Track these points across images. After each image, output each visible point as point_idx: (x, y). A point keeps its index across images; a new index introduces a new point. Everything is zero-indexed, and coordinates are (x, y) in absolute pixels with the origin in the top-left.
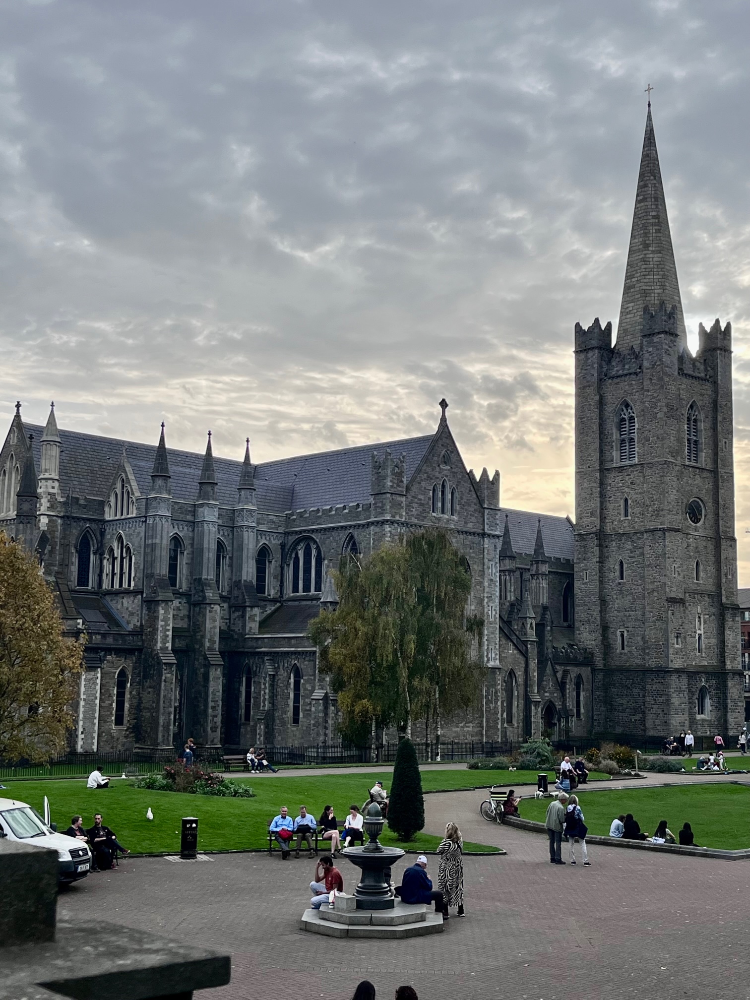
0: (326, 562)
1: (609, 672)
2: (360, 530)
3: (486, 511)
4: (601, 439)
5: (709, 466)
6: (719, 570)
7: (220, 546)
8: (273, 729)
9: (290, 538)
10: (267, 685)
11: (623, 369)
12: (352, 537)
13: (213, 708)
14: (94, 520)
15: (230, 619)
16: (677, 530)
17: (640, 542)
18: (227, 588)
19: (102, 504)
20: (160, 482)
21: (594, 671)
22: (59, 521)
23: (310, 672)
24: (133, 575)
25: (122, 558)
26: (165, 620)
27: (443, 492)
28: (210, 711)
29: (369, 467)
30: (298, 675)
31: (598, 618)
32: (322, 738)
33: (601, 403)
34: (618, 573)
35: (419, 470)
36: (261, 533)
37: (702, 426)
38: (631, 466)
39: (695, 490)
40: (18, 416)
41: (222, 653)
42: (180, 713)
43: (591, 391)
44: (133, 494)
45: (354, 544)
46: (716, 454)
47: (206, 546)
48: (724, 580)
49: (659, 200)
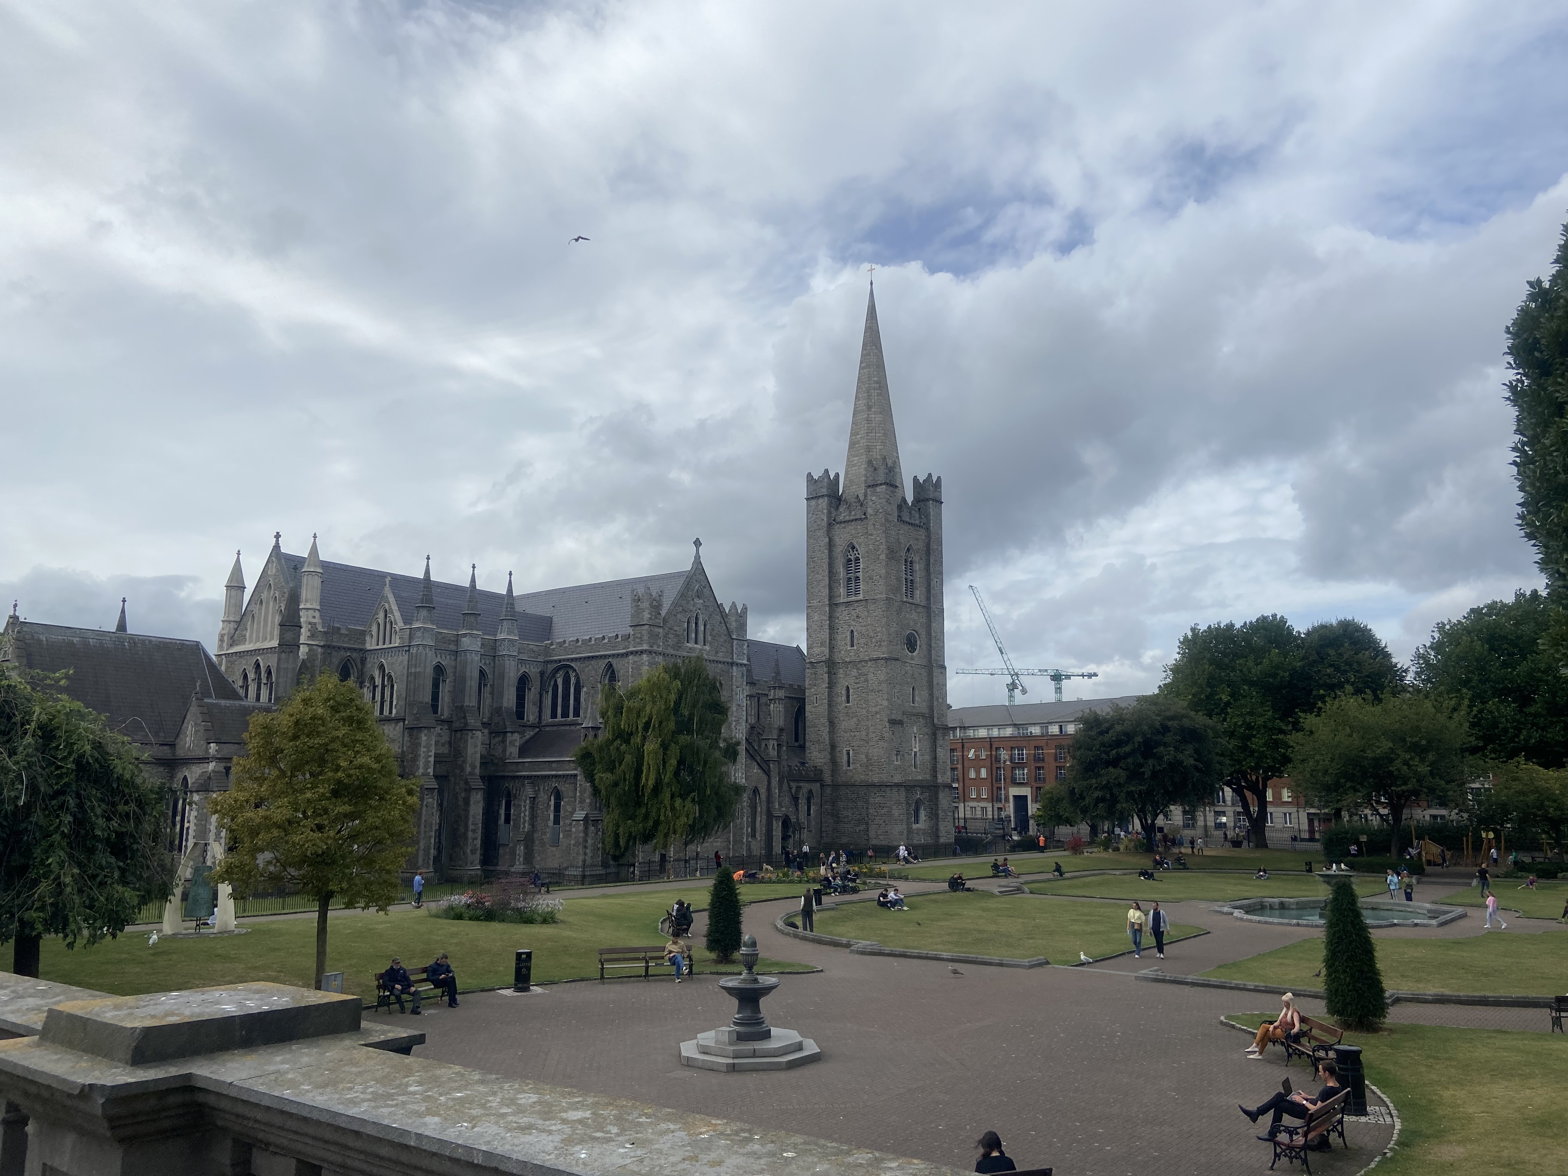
0: (585, 689)
1: (836, 786)
2: (619, 659)
3: (735, 642)
4: (830, 578)
5: (923, 603)
6: (931, 695)
7: (482, 673)
8: (533, 850)
9: (549, 666)
10: (527, 807)
11: (850, 515)
12: (610, 666)
13: (474, 831)
14: (355, 650)
15: (490, 744)
16: (897, 659)
17: (864, 670)
18: (487, 715)
19: (363, 633)
20: (424, 613)
21: (822, 786)
22: (320, 650)
23: (571, 794)
24: (394, 703)
25: (383, 686)
26: (428, 746)
27: (696, 624)
28: (470, 834)
29: (628, 601)
30: (558, 797)
31: (827, 739)
32: (581, 858)
33: (831, 545)
34: (844, 698)
35: (675, 604)
36: (522, 662)
37: (917, 567)
38: (857, 601)
39: (912, 624)
40: (277, 547)
41: (482, 778)
42: (439, 835)
43: (822, 534)
44: (396, 624)
45: (613, 671)
46: (929, 591)
47: (468, 674)
48: (935, 703)
49: (880, 366)
